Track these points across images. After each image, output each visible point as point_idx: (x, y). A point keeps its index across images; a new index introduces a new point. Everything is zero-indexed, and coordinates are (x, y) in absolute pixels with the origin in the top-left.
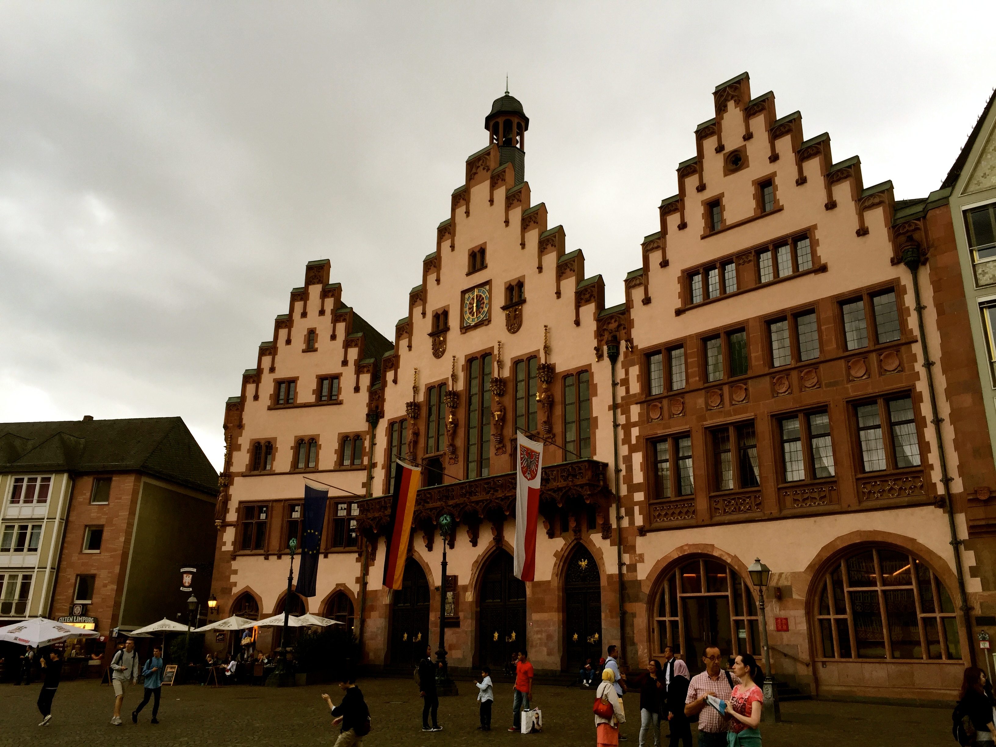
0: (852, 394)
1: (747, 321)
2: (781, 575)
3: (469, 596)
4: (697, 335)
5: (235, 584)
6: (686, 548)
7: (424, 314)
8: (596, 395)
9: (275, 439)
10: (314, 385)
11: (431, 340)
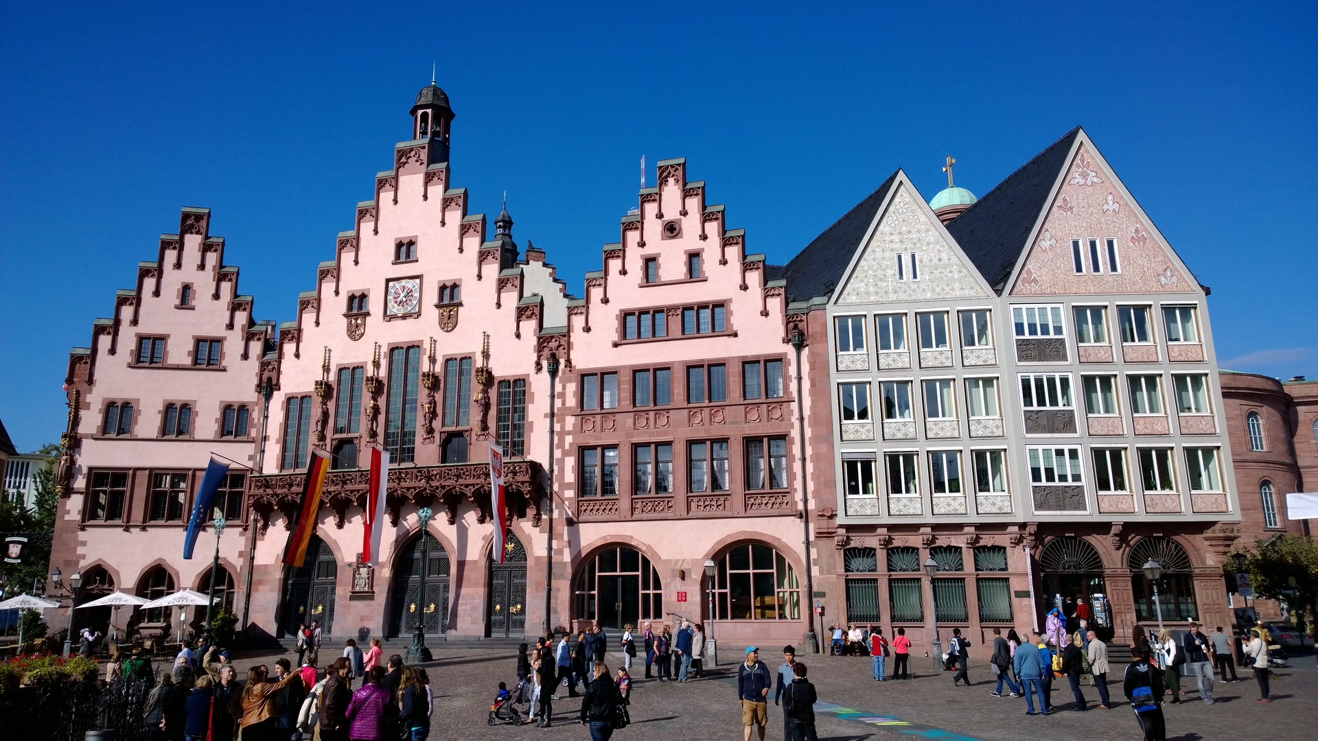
0: (747, 432)
1: (673, 363)
2: (684, 560)
3: (386, 573)
4: (630, 366)
5: (84, 557)
6: (609, 538)
7: (337, 293)
8: (533, 402)
9: (138, 401)
10: (190, 346)
11: (345, 320)
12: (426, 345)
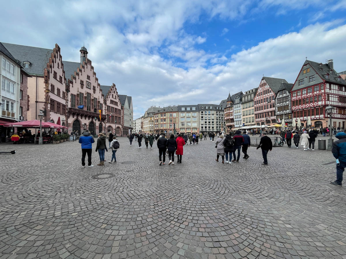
0: (119, 116)
1: (114, 107)
2: (115, 128)
3: (88, 126)
5: (51, 118)
7: (79, 79)
8: (103, 107)
9: (55, 86)
10: (59, 77)
11: (80, 84)
12: (92, 94)
